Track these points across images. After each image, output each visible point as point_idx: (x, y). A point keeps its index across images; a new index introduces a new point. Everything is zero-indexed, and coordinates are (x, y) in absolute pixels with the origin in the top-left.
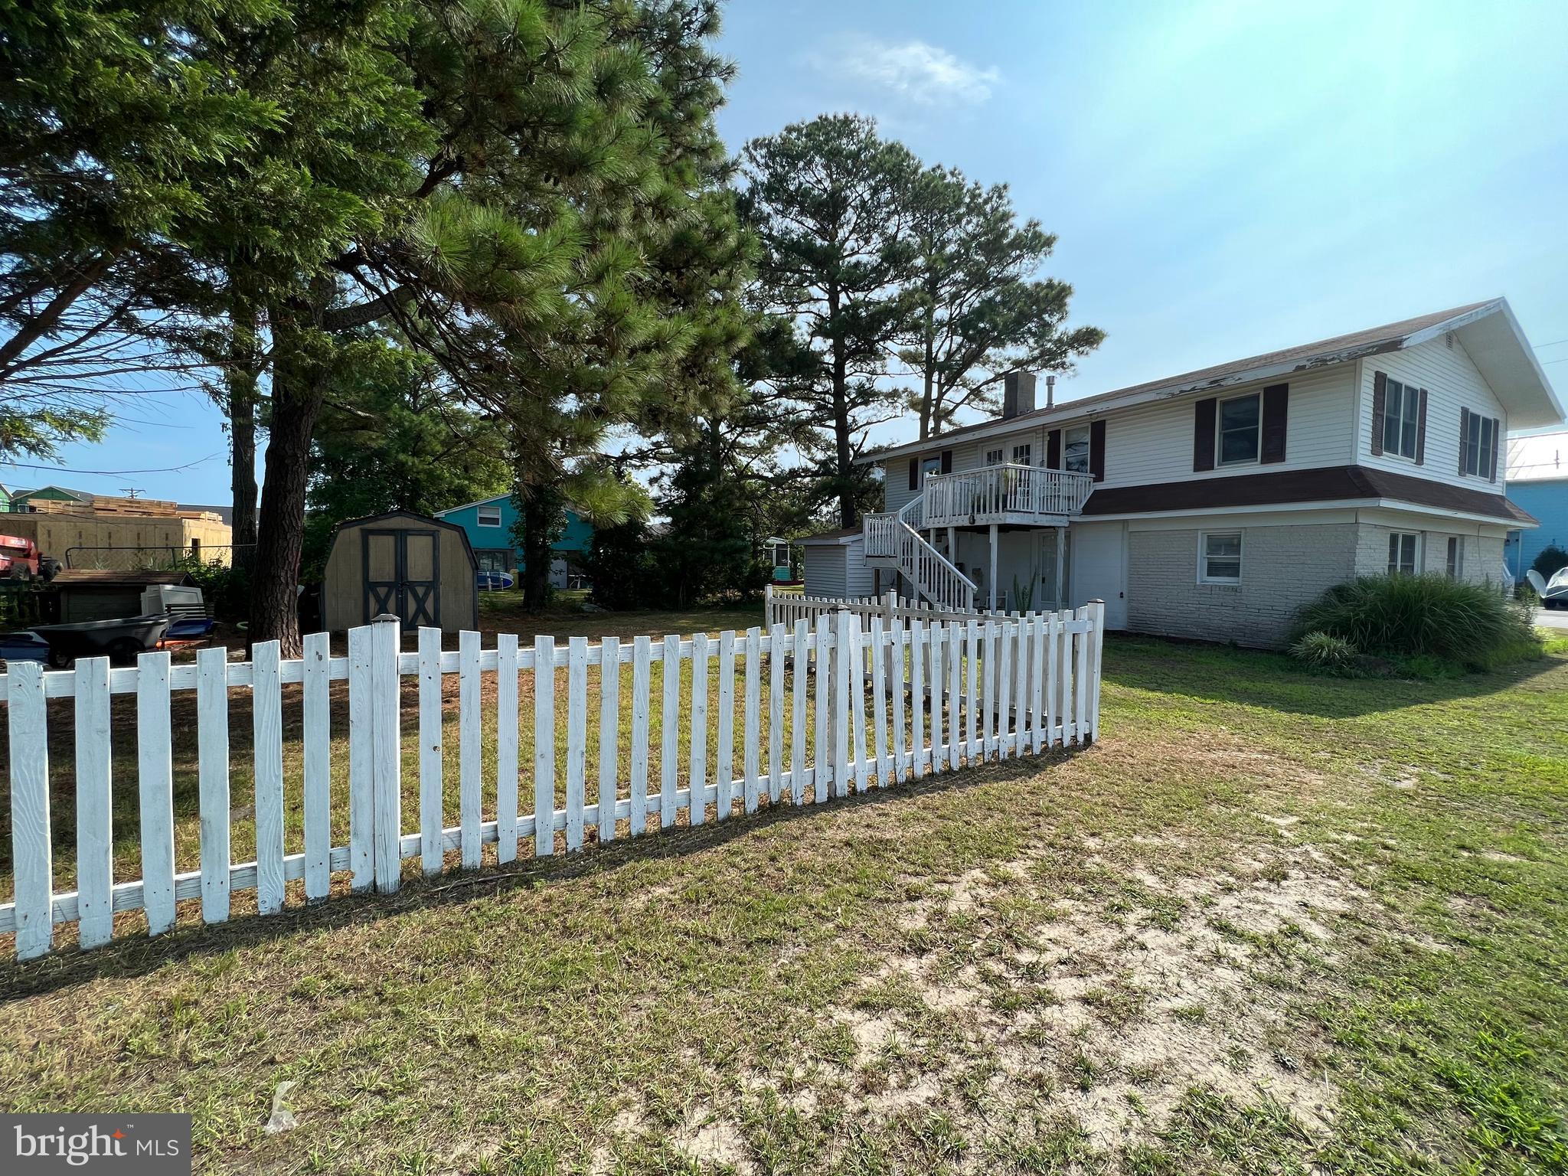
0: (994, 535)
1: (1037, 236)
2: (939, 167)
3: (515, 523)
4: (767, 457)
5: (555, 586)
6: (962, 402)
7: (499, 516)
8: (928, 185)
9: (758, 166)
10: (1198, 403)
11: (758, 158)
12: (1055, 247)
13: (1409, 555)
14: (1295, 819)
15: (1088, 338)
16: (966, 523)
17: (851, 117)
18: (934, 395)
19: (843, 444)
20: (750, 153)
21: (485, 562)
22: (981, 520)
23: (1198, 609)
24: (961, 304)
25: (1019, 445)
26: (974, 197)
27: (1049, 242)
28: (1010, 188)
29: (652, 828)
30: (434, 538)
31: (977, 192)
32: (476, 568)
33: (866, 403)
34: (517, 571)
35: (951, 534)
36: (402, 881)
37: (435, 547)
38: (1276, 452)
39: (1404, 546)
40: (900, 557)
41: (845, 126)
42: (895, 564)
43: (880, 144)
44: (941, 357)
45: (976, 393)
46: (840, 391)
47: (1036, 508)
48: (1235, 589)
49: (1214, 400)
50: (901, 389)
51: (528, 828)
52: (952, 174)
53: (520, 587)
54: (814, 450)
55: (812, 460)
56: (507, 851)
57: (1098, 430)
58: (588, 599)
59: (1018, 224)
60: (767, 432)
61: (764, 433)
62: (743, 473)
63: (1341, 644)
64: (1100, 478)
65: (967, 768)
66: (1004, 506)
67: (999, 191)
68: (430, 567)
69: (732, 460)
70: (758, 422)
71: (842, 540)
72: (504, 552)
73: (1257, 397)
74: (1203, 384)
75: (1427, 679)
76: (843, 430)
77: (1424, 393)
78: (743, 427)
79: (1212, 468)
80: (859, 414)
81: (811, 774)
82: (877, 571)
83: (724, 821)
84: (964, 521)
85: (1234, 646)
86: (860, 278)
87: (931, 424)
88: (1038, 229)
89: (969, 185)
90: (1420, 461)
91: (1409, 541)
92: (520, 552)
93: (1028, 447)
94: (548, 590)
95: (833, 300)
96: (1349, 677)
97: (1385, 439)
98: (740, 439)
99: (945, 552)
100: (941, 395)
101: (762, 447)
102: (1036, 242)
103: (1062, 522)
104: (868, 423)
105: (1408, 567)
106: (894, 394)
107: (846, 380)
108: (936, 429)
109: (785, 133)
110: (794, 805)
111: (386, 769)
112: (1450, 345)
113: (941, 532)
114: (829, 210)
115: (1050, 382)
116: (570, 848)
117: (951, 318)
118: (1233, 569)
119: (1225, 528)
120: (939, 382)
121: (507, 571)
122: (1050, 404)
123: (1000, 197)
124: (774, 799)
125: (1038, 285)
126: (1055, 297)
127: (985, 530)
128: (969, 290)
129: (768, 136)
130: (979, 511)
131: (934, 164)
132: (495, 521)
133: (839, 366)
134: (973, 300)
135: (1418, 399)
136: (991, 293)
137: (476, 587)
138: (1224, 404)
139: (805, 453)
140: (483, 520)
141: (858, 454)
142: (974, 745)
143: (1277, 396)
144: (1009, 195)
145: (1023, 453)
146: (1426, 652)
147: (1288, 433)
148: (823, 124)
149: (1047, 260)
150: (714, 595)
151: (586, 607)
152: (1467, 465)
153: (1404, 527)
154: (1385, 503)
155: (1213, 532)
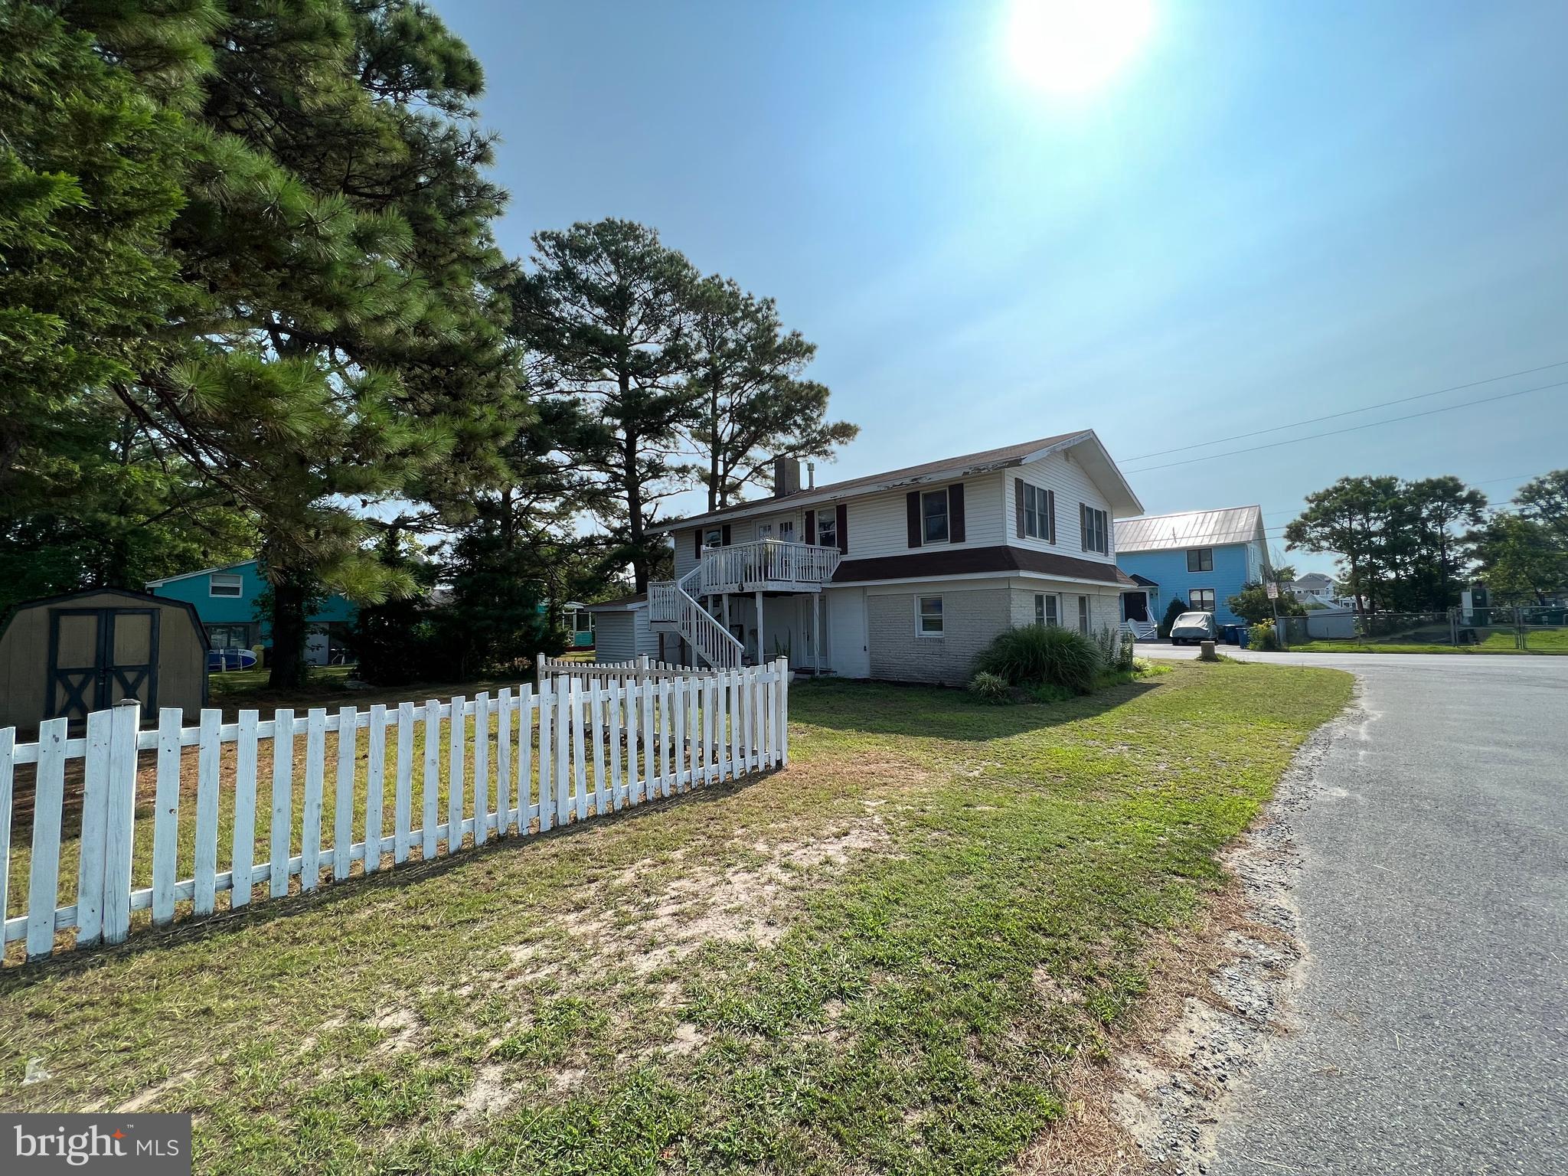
0: (759, 601)
1: (799, 344)
2: (717, 276)
3: (261, 596)
4: (564, 523)
5: (311, 663)
6: (745, 479)
7: (240, 585)
8: (703, 294)
9: (548, 255)
10: (908, 495)
11: (547, 248)
12: (816, 353)
13: (1052, 610)
14: (883, 802)
15: (844, 431)
16: (737, 591)
17: (636, 224)
18: (720, 472)
19: (635, 513)
20: (538, 242)
21: (217, 638)
22: (748, 588)
23: (918, 658)
24: (740, 395)
25: (783, 522)
26: (746, 306)
27: (810, 349)
28: (777, 302)
29: (386, 866)
30: (153, 617)
31: (749, 302)
32: (207, 645)
33: (656, 476)
34: (262, 647)
35: (725, 601)
36: (130, 932)
37: (154, 628)
38: (959, 536)
39: (1047, 604)
40: (680, 622)
41: (631, 231)
42: (675, 628)
43: (664, 250)
44: (726, 438)
45: (758, 470)
46: (631, 463)
47: (793, 577)
48: (940, 641)
49: (918, 493)
50: (690, 466)
51: (262, 875)
52: (729, 284)
53: (266, 666)
54: (611, 518)
55: (607, 527)
56: (242, 896)
57: (842, 511)
58: (352, 676)
59: (782, 334)
60: (562, 499)
61: (560, 500)
62: (537, 539)
63: (997, 679)
64: (844, 551)
65: (677, 795)
66: (766, 576)
67: (769, 303)
68: (146, 649)
69: (526, 526)
70: (555, 489)
71: (630, 607)
72: (246, 626)
73: (944, 493)
74: (907, 481)
75: (1047, 702)
76: (635, 501)
77: (1051, 493)
78: (538, 494)
79: (920, 545)
80: (651, 487)
81: (536, 809)
82: (661, 636)
83: (455, 853)
84: (734, 588)
85: (941, 686)
86: (644, 366)
87: (718, 498)
88: (800, 338)
89: (744, 294)
90: (1053, 542)
91: (1052, 600)
92: (266, 628)
93: (791, 523)
94: (301, 668)
95: (624, 383)
96: (1000, 704)
97: (1026, 527)
98: (534, 504)
99: (718, 618)
100: (726, 471)
101: (559, 513)
102: (798, 349)
103: (815, 588)
104: (660, 496)
105: (1052, 620)
106: (683, 470)
107: (637, 455)
108: (723, 503)
109: (573, 229)
110: (520, 836)
111: (120, 832)
112: (1067, 459)
113: (718, 598)
114: (617, 302)
115: (811, 468)
116: (304, 888)
117: (732, 406)
118: (937, 625)
119: (931, 592)
120: (724, 461)
121: (248, 647)
122: (811, 486)
123: (769, 308)
124: (502, 831)
125: (801, 385)
126: (815, 396)
127: (752, 595)
128: (746, 382)
129: (556, 230)
130: (746, 579)
131: (713, 274)
132: (236, 591)
133: (631, 441)
134: (752, 391)
135: (1048, 497)
136: (767, 386)
137: (206, 670)
138: (926, 496)
139: (602, 520)
140: (215, 590)
141: (651, 525)
142: (682, 776)
143: (957, 491)
144: (776, 307)
145: (787, 528)
146: (1050, 682)
147: (966, 520)
148: (607, 228)
149: (810, 364)
150: (502, 664)
151: (349, 684)
152: (1088, 544)
153: (1046, 591)
154: (1023, 574)
155: (924, 596)
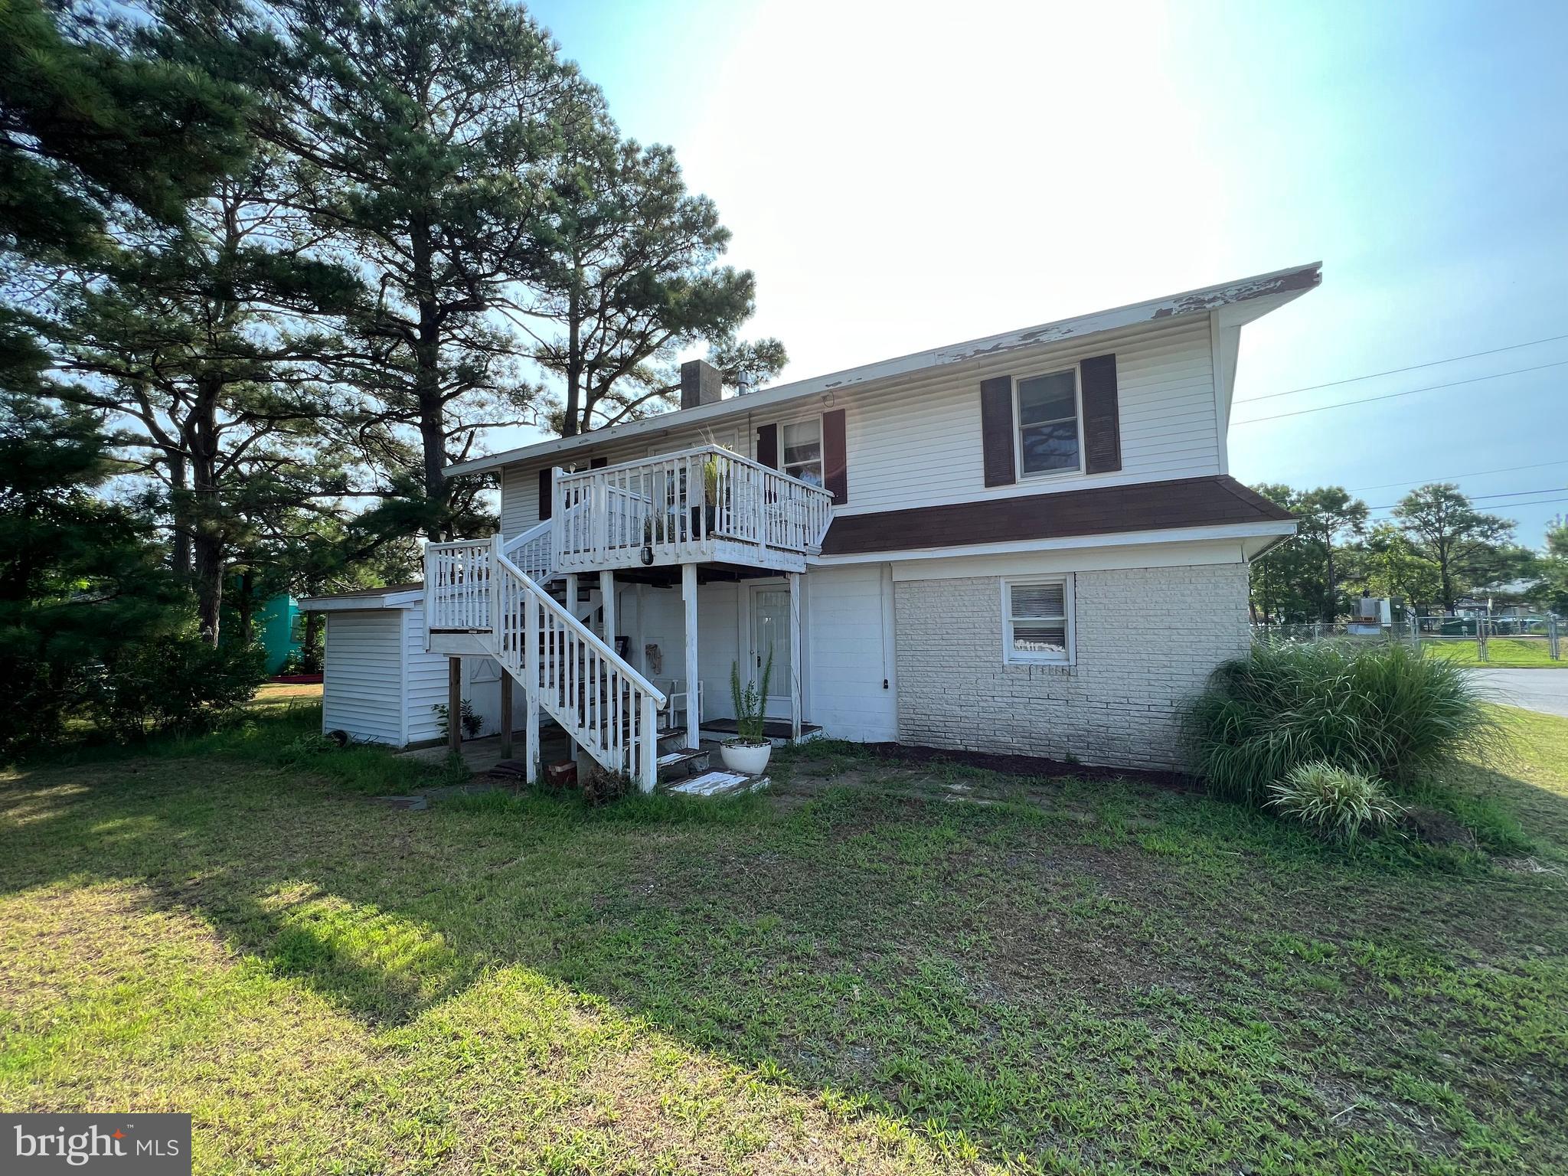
0: (689, 579)
10: (983, 383)
16: (636, 562)
22: (664, 555)
23: (1012, 705)
35: (607, 584)
38: (1106, 457)
40: (499, 632)
42: (489, 645)
47: (760, 534)
48: (1063, 668)
49: (1006, 381)
57: (835, 426)
64: (840, 496)
66: (710, 527)
71: (391, 600)
73: (1071, 375)
76: (433, 433)
79: (1012, 481)
80: (460, 409)
82: (455, 663)
84: (633, 559)
85: (1071, 766)
99: (595, 620)
100: (590, 404)
103: (796, 564)
113: (589, 581)
118: (1057, 638)
119: (1037, 572)
127: (670, 576)
130: (660, 538)
133: (429, 328)
138: (1022, 384)
141: (460, 468)
143: (1100, 370)
147: (1122, 428)
155: (1018, 582)
